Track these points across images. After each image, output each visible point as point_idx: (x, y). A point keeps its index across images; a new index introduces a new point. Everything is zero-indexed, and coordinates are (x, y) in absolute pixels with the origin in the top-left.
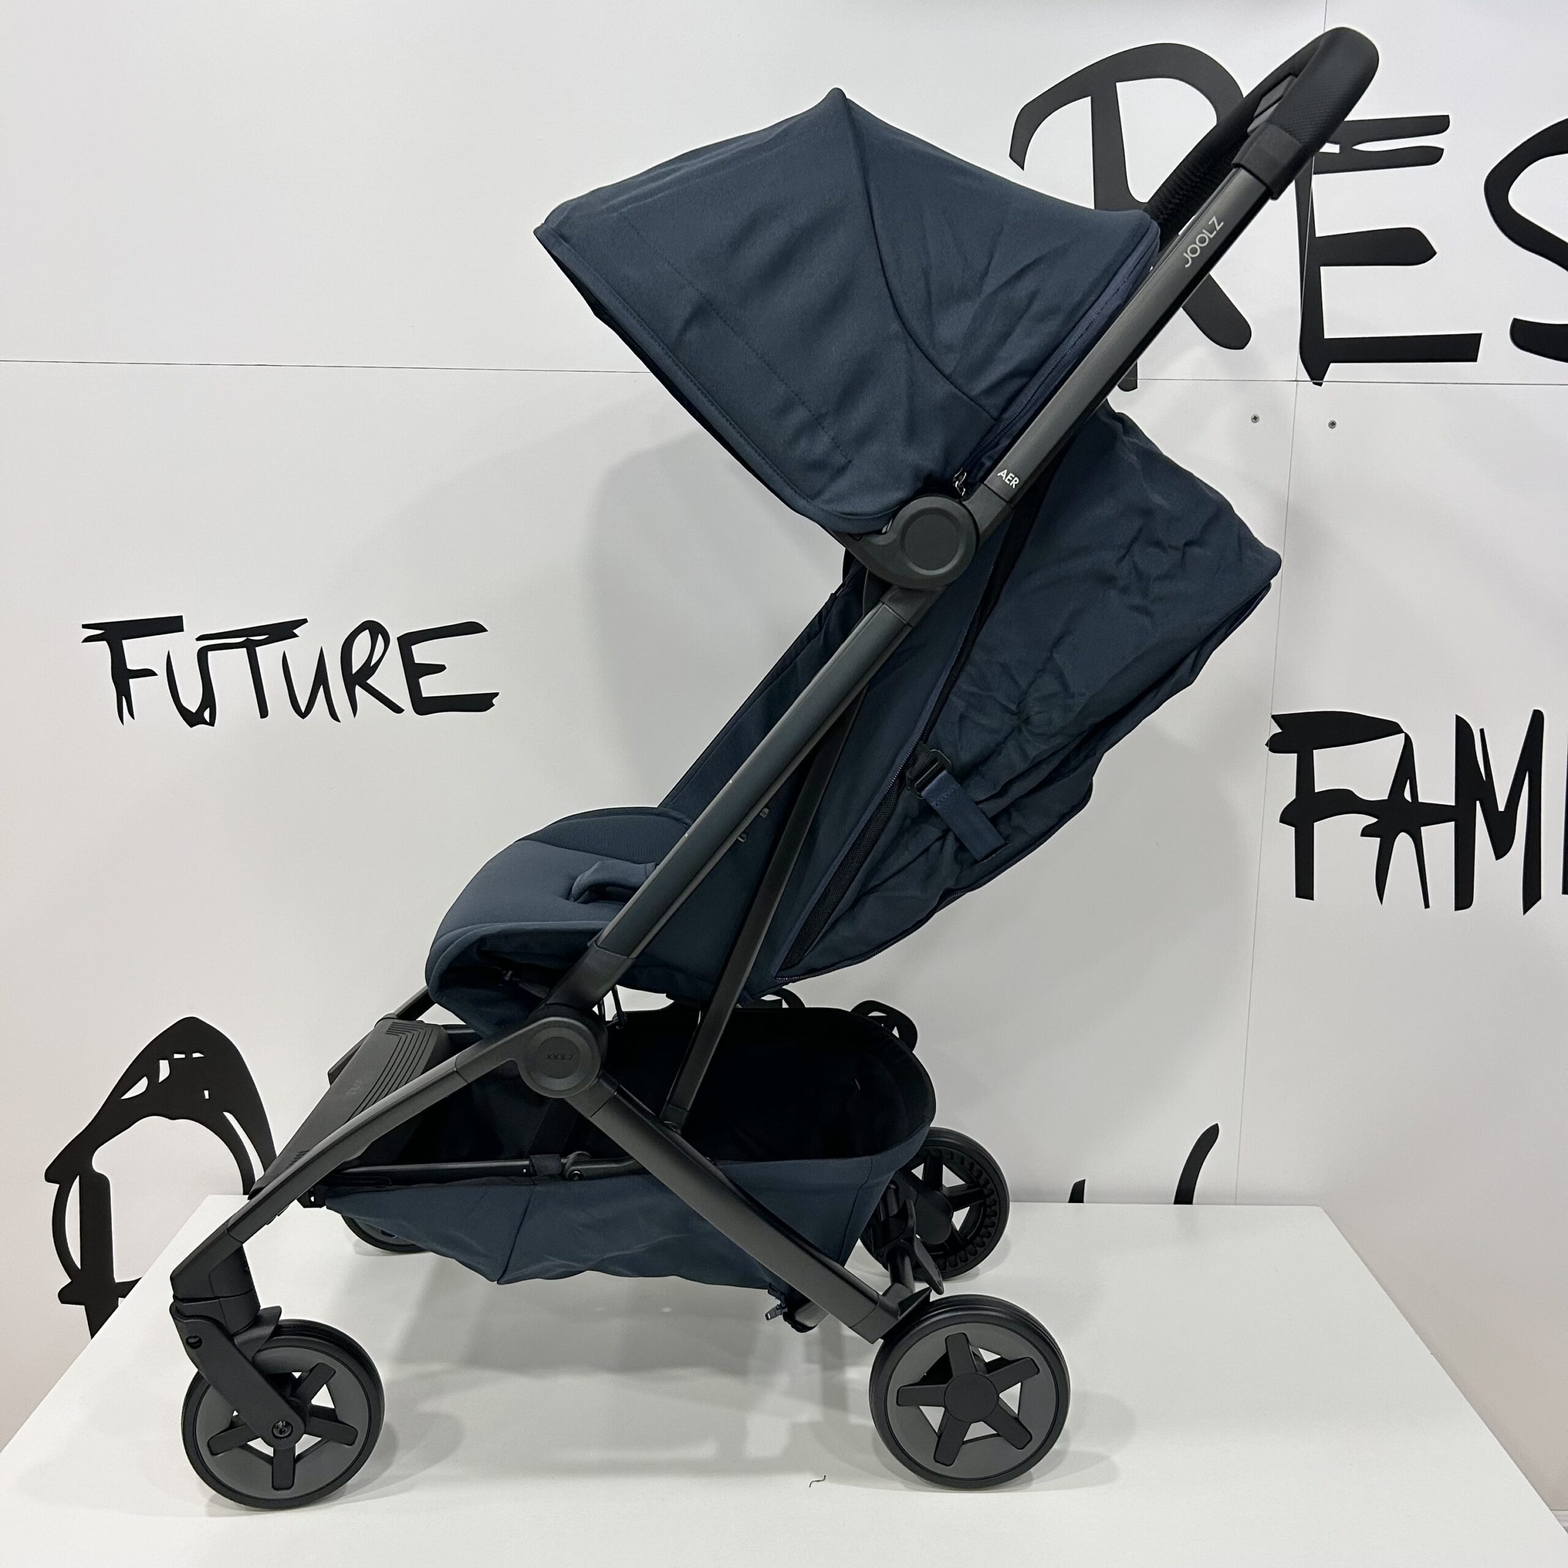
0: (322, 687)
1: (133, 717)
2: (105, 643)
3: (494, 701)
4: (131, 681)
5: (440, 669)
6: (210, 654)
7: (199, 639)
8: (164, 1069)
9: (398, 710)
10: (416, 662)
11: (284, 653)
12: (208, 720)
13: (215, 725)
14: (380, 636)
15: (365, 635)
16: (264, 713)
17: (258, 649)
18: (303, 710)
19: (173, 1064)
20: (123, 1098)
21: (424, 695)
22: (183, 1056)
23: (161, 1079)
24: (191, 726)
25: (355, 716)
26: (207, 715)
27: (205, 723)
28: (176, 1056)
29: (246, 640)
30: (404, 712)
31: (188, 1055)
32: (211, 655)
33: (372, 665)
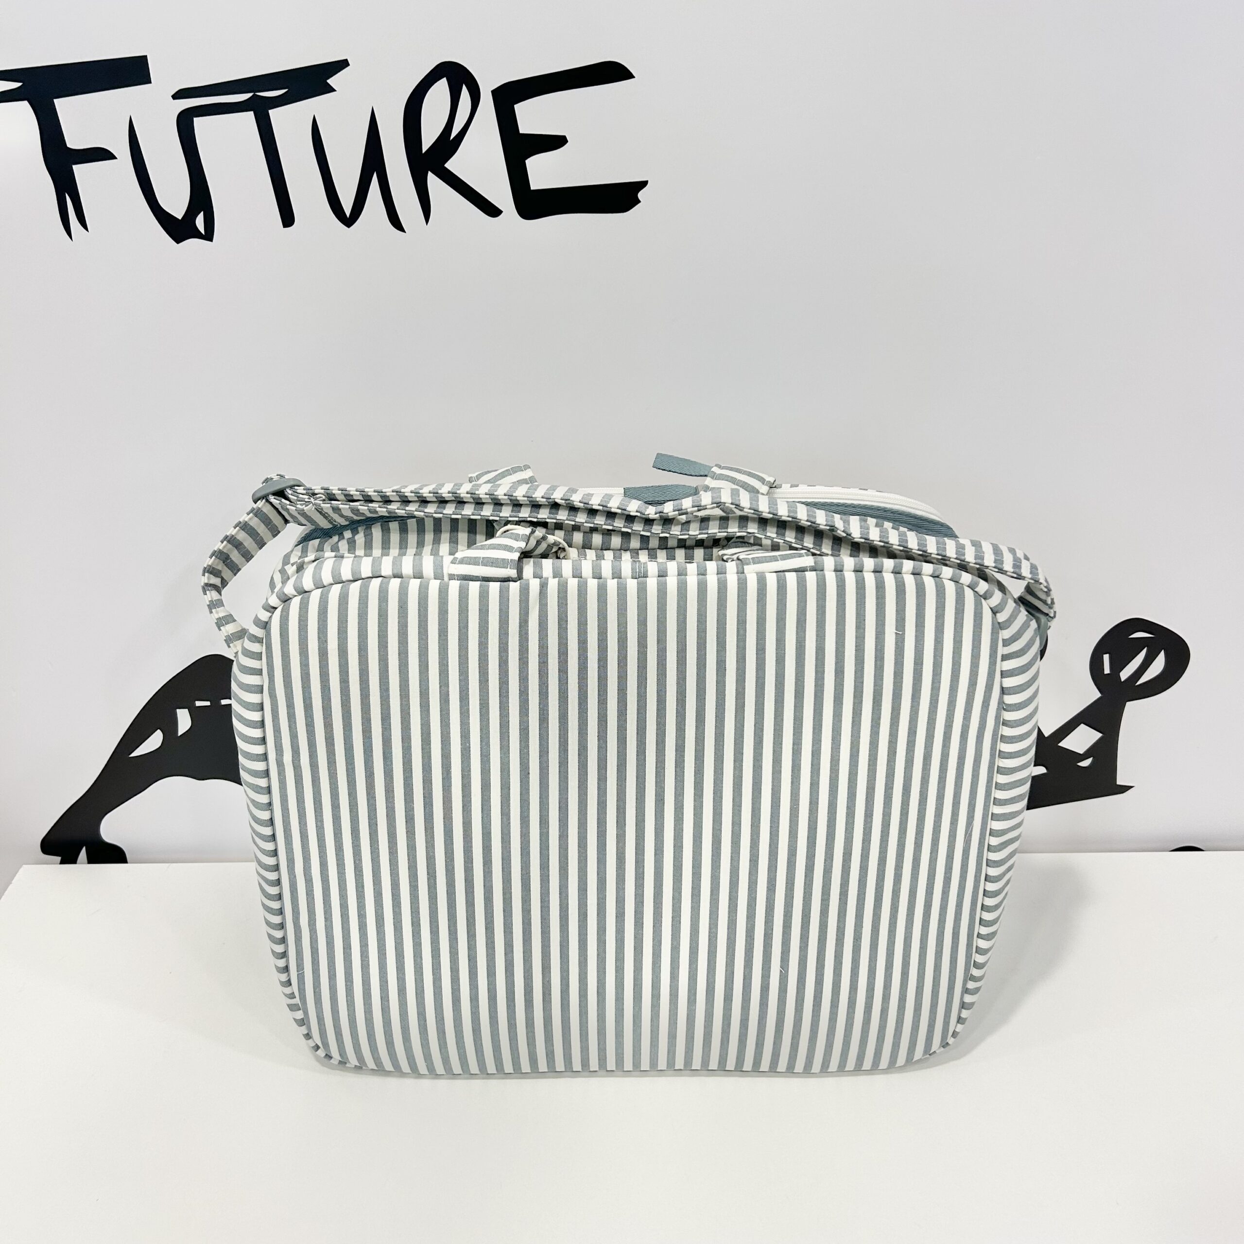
0: (375, 175)
1: (86, 228)
2: (26, 103)
3: (641, 195)
4: (75, 168)
5: (556, 142)
6: (195, 119)
7: (179, 95)
8: (184, 721)
9: (492, 211)
10: (521, 131)
11: (314, 116)
12: (203, 232)
13: (214, 240)
14: (464, 88)
15: (441, 88)
16: (288, 219)
17: (273, 113)
18: (348, 211)
19: (195, 713)
20: (133, 755)
21: (532, 188)
22: (208, 703)
23: (180, 733)
24: (178, 243)
25: (427, 220)
26: (200, 222)
27: (198, 235)
28: (199, 704)
29: (253, 96)
30: (503, 214)
31: (215, 702)
32: (199, 123)
33: (452, 138)
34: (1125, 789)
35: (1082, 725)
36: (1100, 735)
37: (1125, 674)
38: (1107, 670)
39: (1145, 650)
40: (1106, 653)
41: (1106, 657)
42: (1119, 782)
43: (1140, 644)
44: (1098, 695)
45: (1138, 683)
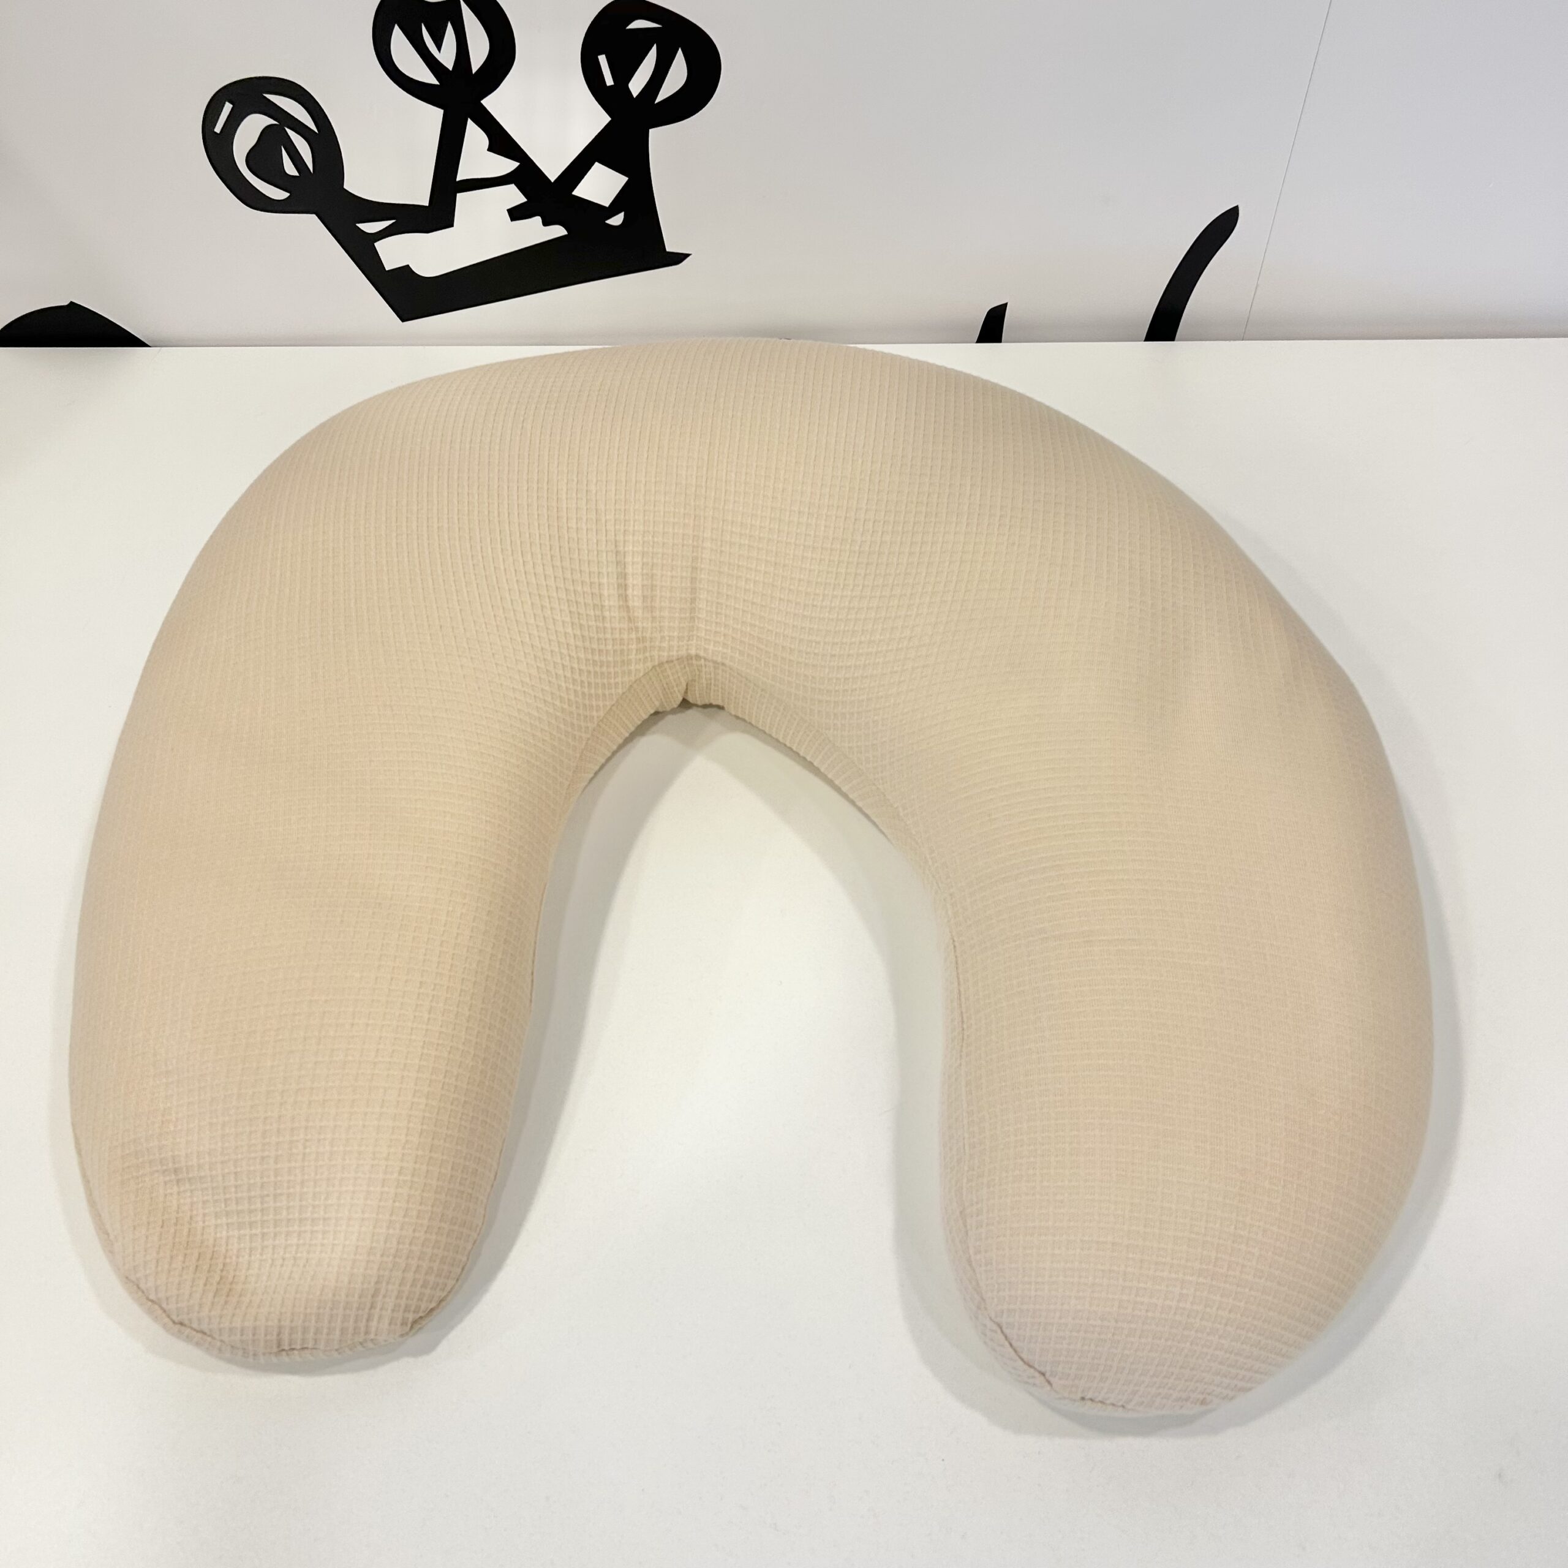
34: (678, 258)
35: (597, 166)
36: (624, 179)
37: (637, 85)
38: (609, 81)
39: (654, 50)
40: (601, 54)
41: (602, 59)
42: (670, 248)
43: (644, 39)
44: (606, 119)
45: (659, 99)
